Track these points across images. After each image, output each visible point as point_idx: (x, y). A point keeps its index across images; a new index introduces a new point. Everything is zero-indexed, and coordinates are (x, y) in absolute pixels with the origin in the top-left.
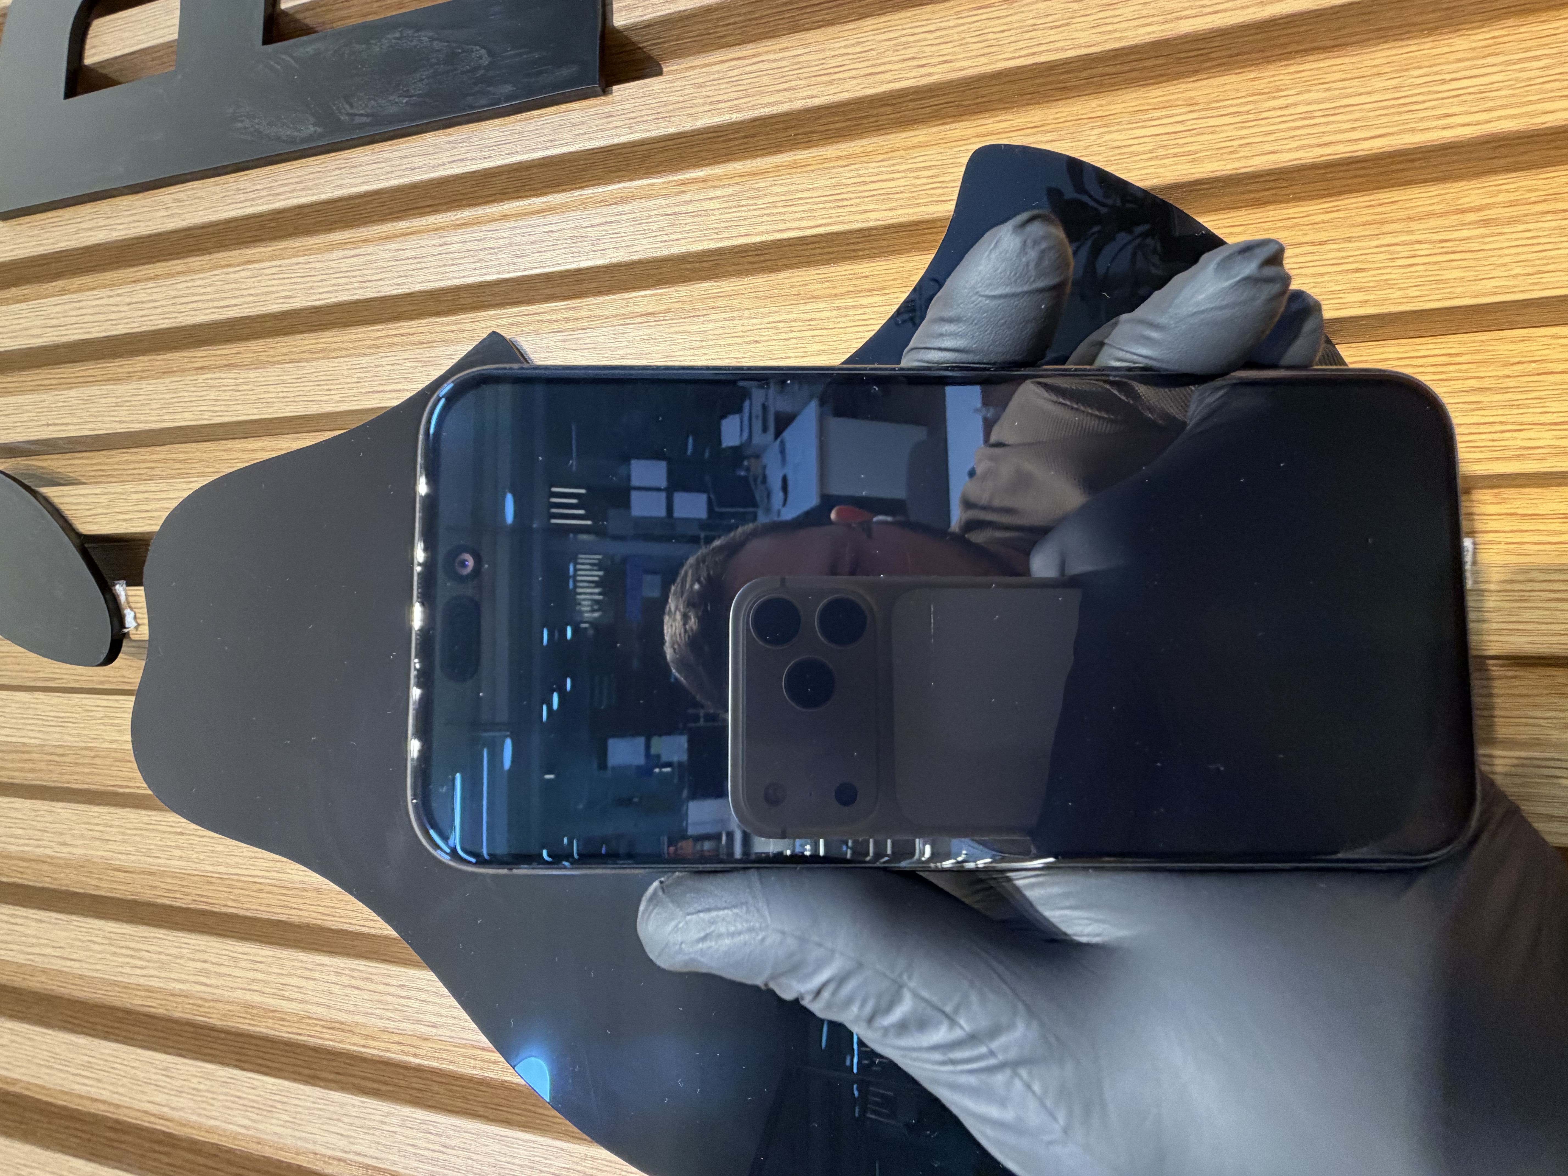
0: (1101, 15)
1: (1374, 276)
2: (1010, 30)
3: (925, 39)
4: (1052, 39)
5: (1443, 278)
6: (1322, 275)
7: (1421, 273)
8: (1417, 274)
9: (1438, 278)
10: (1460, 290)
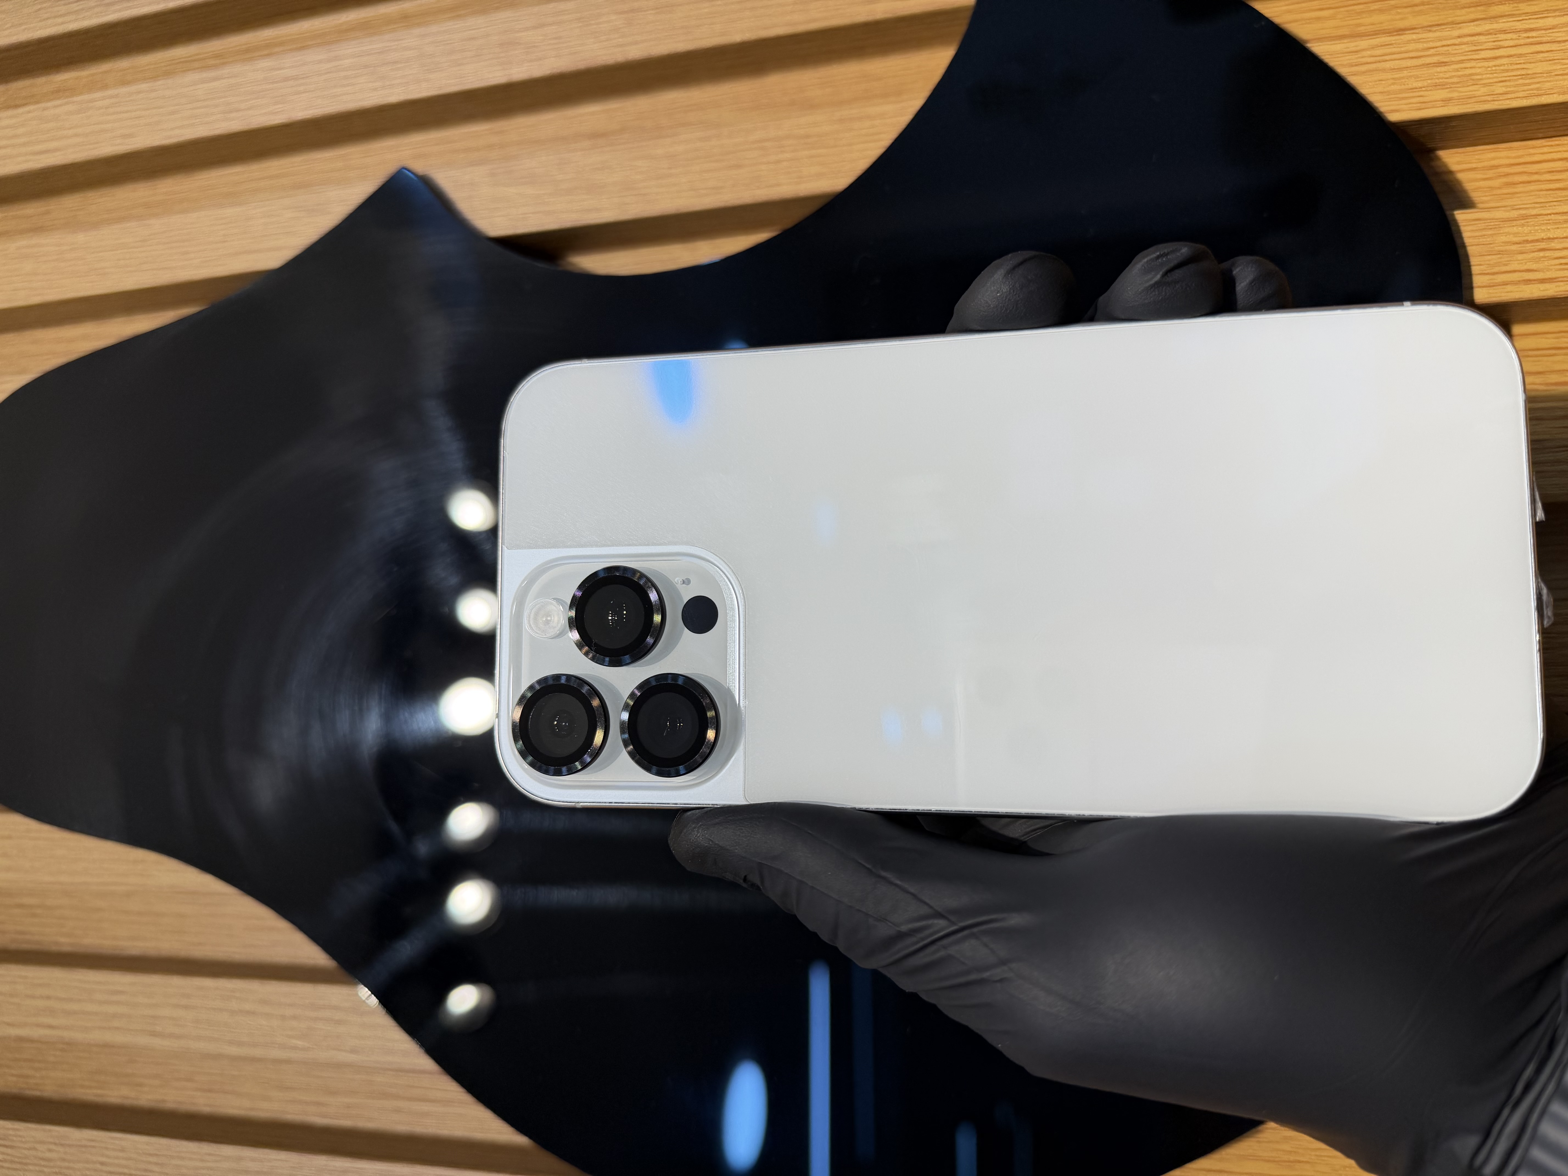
1: (1457, 70)
5: (1530, 72)
6: (1401, 69)
7: (1506, 67)
8: (1502, 68)
9: (1523, 72)
10: (1548, 85)
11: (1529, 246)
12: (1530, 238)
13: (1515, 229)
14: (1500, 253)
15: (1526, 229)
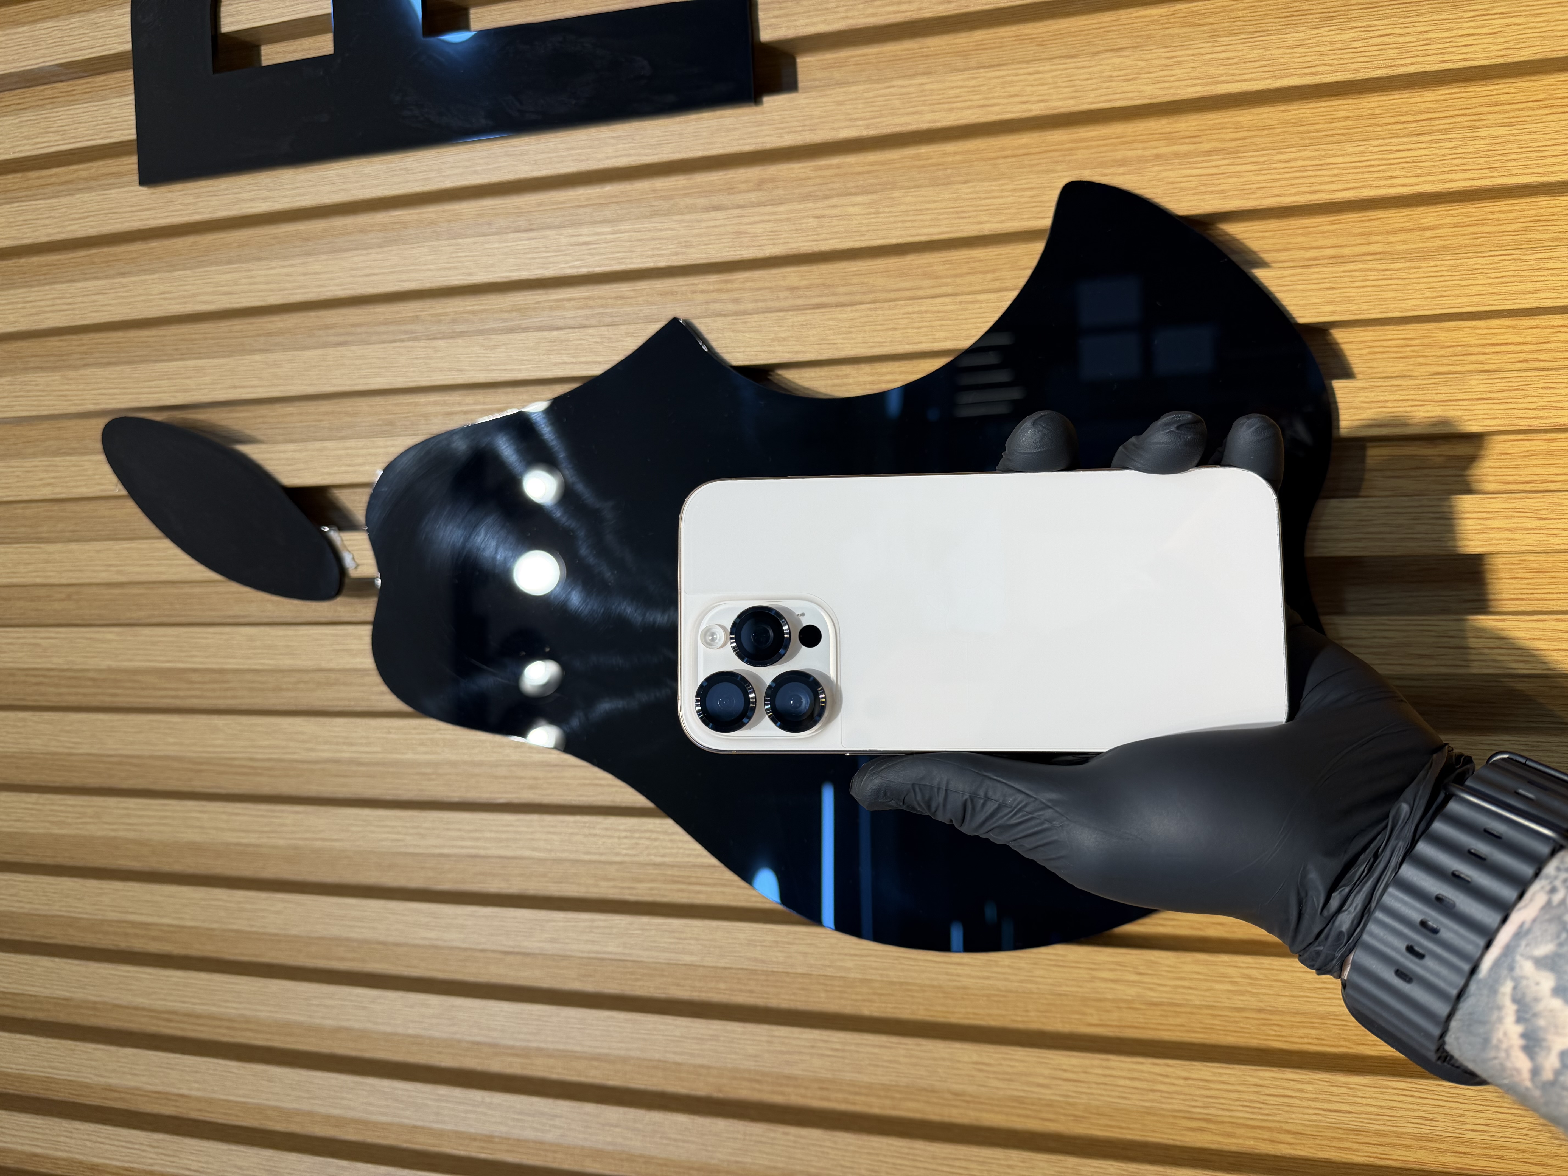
0: (1161, 73)
1: (1340, 293)
2: (1092, 79)
3: (1025, 80)
4: (1124, 89)
5: (1383, 297)
6: (1307, 290)
9: (1379, 297)
10: (1393, 306)
11: (1373, 405)
12: (1375, 400)
13: (1366, 394)
14: (1357, 408)
15: (1373, 394)
